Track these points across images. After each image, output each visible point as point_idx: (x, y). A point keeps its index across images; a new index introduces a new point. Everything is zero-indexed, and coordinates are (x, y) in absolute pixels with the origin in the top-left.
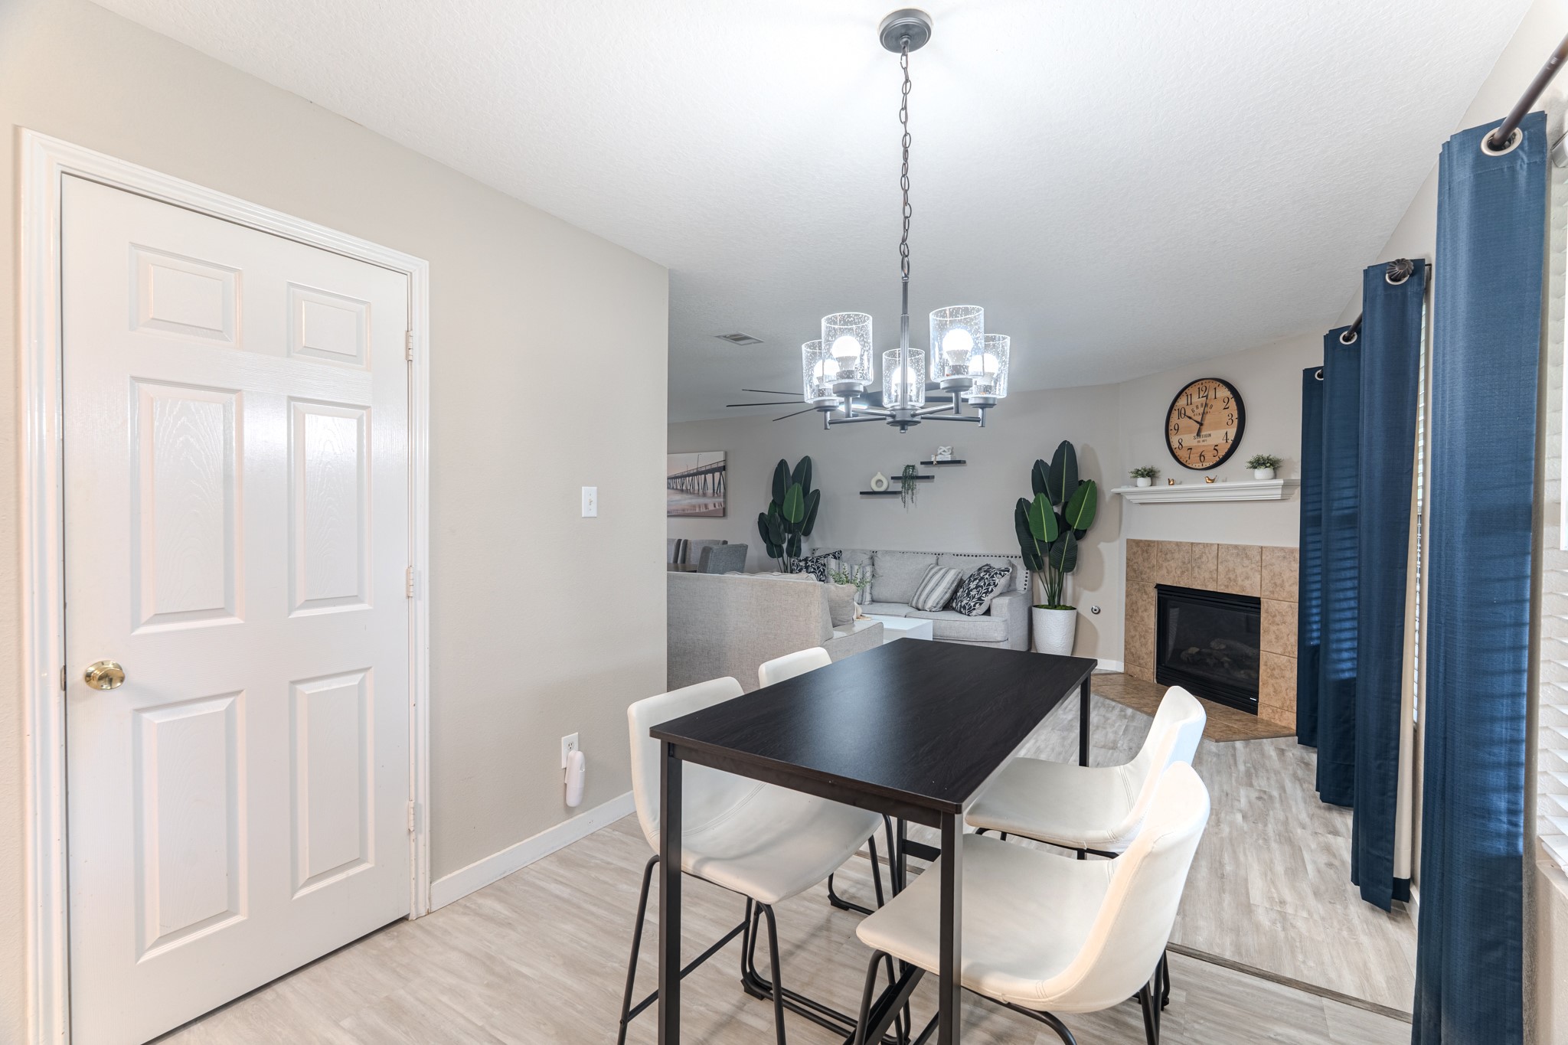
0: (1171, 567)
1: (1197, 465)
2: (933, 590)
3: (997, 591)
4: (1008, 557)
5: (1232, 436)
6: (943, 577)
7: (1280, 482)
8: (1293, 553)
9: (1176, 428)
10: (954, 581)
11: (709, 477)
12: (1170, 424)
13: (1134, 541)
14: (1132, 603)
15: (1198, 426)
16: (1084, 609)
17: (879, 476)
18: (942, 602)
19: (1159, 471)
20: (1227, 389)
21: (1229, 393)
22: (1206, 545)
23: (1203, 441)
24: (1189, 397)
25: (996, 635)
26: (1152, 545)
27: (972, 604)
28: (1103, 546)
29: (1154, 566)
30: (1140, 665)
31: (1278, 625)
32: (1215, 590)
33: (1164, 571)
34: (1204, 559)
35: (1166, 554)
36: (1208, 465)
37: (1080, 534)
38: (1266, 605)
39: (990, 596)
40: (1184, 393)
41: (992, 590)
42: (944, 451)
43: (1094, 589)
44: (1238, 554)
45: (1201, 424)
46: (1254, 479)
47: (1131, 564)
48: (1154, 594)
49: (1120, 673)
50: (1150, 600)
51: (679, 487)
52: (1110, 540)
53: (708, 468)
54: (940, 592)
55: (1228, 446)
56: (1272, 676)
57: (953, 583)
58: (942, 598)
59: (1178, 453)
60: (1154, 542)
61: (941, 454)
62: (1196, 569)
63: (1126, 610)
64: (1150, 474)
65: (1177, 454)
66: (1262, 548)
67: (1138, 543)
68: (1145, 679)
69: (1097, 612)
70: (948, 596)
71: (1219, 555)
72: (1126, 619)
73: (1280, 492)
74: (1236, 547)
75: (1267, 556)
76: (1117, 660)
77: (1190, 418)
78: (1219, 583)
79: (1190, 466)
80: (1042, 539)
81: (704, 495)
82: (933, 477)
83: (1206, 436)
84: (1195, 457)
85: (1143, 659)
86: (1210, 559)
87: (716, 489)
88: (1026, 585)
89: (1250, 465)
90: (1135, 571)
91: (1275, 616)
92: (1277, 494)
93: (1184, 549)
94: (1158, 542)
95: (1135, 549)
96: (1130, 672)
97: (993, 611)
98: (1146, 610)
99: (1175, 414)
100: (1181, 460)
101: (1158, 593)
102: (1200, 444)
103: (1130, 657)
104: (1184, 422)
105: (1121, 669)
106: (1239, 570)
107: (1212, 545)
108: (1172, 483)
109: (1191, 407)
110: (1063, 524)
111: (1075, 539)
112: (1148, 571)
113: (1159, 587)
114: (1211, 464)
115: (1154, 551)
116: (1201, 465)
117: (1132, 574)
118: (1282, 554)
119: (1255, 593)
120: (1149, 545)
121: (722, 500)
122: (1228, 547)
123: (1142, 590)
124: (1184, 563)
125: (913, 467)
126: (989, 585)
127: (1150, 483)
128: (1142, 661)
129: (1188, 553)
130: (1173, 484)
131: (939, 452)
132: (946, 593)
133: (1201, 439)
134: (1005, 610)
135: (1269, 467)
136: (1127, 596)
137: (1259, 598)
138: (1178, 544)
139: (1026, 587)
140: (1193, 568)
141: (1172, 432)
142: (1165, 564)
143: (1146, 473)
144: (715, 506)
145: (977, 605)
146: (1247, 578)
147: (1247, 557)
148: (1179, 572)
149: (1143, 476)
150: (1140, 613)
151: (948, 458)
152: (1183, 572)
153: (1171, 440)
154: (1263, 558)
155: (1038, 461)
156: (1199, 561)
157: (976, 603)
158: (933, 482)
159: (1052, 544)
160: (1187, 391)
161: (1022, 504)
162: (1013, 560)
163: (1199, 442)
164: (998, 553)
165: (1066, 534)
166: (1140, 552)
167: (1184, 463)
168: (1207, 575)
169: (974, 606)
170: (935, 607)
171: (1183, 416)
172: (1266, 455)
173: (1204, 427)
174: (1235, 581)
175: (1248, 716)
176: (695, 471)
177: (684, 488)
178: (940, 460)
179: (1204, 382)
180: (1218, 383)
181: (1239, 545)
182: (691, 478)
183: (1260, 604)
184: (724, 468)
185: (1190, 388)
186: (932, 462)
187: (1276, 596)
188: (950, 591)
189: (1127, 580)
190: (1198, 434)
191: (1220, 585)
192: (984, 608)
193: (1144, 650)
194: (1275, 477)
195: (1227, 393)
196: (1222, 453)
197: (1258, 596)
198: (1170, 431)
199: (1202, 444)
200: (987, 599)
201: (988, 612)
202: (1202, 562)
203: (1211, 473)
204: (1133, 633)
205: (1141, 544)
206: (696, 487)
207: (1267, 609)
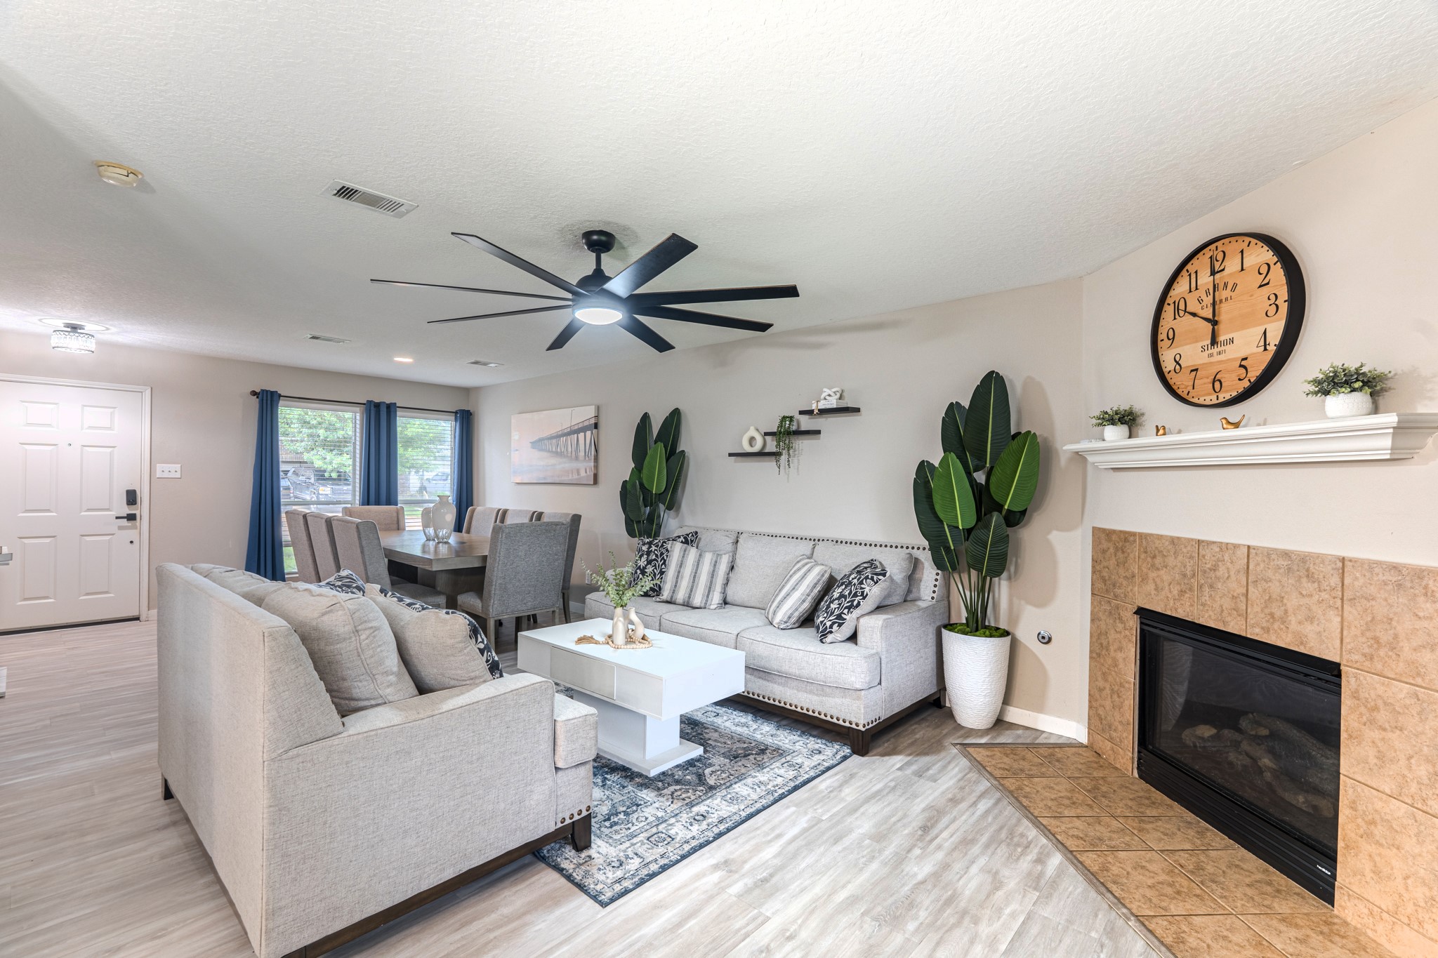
0: (1162, 581)
1: (1208, 398)
2: (788, 595)
3: (867, 605)
4: (907, 548)
5: (1275, 337)
6: (803, 577)
7: (1391, 419)
8: (1422, 578)
9: (1171, 337)
10: (816, 584)
11: (581, 436)
12: (1160, 329)
13: (1104, 530)
14: (1100, 634)
15: (1209, 326)
16: (1026, 634)
17: (752, 432)
18: (797, 614)
19: (1143, 414)
20: (1266, 248)
21: (1271, 253)
22: (1225, 547)
23: (1220, 353)
24: (1193, 276)
25: (853, 679)
26: (1132, 538)
27: (828, 624)
28: (1055, 537)
29: (1134, 576)
30: (1111, 739)
31: (1385, 730)
32: (1243, 634)
33: (1150, 587)
34: (1222, 571)
35: (1154, 557)
36: (1228, 397)
37: (1015, 519)
38: (1353, 680)
39: (857, 613)
40: (1184, 272)
41: (859, 604)
42: (829, 395)
43: (1042, 603)
44: (1289, 569)
45: (1214, 322)
46: (1323, 415)
47: (1098, 568)
48: (1133, 623)
49: (1081, 745)
50: (1127, 632)
51: (554, 450)
52: (1069, 528)
53: (581, 426)
54: (795, 600)
55: (1268, 356)
56: (1368, 835)
57: (814, 587)
58: (796, 609)
59: (1174, 379)
60: (1133, 534)
61: (825, 399)
62: (1206, 589)
63: (1091, 643)
64: (1128, 419)
65: (1171, 382)
66: (1343, 560)
67: (1109, 534)
68: (1118, 766)
69: (1045, 640)
70: (806, 605)
71: (1251, 567)
72: (1091, 658)
73: (1387, 442)
74: (1286, 554)
75: (1356, 579)
76: (1078, 722)
77: (1194, 315)
78: (1251, 622)
79: (1195, 400)
80: (955, 525)
81: (577, 458)
82: (818, 432)
83: (1226, 343)
84: (1204, 383)
85: (1115, 730)
86: (1232, 573)
87: (587, 451)
88: (934, 592)
89: (1313, 388)
90: (1104, 581)
91: (1375, 709)
92: (1383, 445)
93: (1185, 550)
94: (1141, 535)
95: (1105, 545)
96: (1096, 748)
97: (860, 638)
98: (1120, 649)
99: (1168, 311)
100: (1179, 392)
101: (1141, 623)
102: (1212, 359)
103: (1097, 721)
104: (1185, 324)
105: (1083, 738)
106: (1293, 601)
107: (1236, 546)
108: (1161, 432)
109: (1196, 294)
110: (984, 500)
111: (1004, 526)
112: (1125, 583)
113: (1141, 612)
114: (1234, 394)
115: (1134, 551)
116: (1214, 397)
117: (1100, 585)
118: (1393, 577)
119: (1331, 655)
120: (1126, 540)
121: (592, 464)
122: (1269, 553)
123: (1115, 614)
124: (1185, 576)
125: (791, 418)
126: (855, 595)
127: (1127, 434)
128: (1114, 734)
129: (1191, 557)
130: (1164, 434)
131: (822, 397)
132: (804, 601)
133: (1215, 350)
134: (877, 636)
135: (1360, 389)
136: (1092, 620)
137: (1338, 665)
138: (1174, 541)
139: (935, 595)
140: (1201, 587)
141: (1163, 344)
142: (1152, 575)
143: (1117, 417)
144: (586, 472)
145: (835, 627)
146: (1310, 619)
147: (1310, 576)
148: (1175, 592)
149: (1112, 421)
150: (1112, 653)
151: (833, 403)
152: (1182, 592)
153: (1162, 358)
154: (1347, 581)
155: (952, 404)
156: (1212, 574)
157: (834, 623)
158: (819, 439)
159: (969, 531)
160: (1189, 267)
161: (924, 469)
162: (916, 553)
163: (1211, 355)
164: (893, 541)
165: (992, 517)
166: (1112, 550)
167: (1184, 395)
168: (1227, 603)
169: (831, 627)
170: (786, 622)
171: (1182, 313)
172: (1352, 365)
173: (1221, 327)
174: (1283, 621)
175: (1312, 902)
176: (569, 430)
177: (559, 450)
178: (823, 407)
179: (1219, 244)
180: (1247, 239)
181: (1292, 552)
182: (565, 438)
183: (1339, 675)
184: (596, 426)
185: (1194, 261)
186: (813, 411)
187: (1379, 666)
188: (810, 598)
189: (1093, 594)
190: (1214, 342)
191: (1253, 627)
192: (847, 630)
193: (1117, 715)
194: (1376, 410)
195: (1267, 255)
196: (1254, 373)
197: (1336, 659)
198: (1159, 343)
199: (1216, 358)
200: (850, 618)
201: (853, 638)
202: (1218, 578)
203: (1233, 413)
204: (1101, 683)
205: (1114, 537)
206: (570, 450)
207: (1357, 691)
